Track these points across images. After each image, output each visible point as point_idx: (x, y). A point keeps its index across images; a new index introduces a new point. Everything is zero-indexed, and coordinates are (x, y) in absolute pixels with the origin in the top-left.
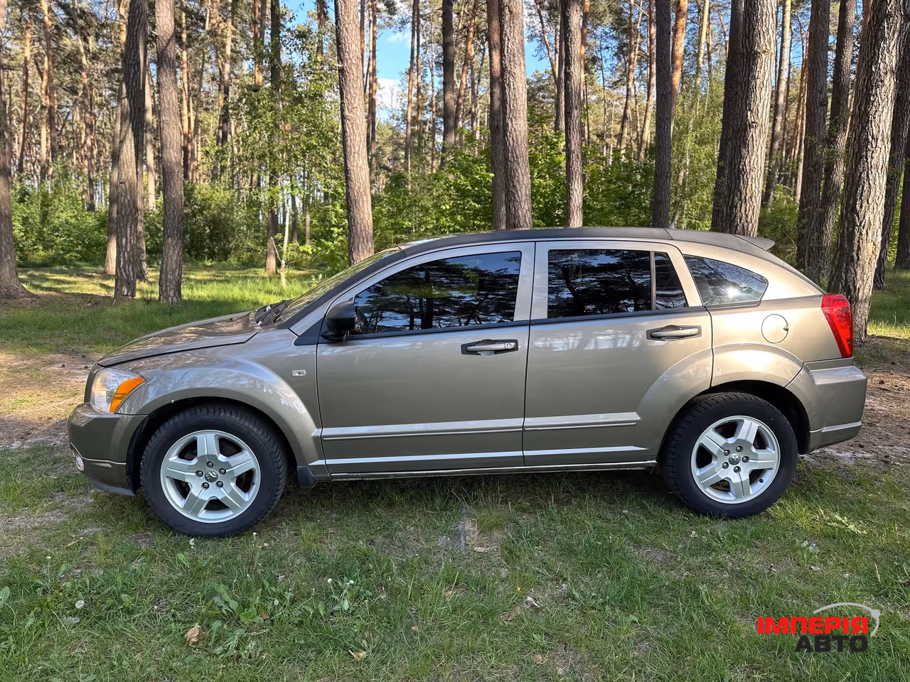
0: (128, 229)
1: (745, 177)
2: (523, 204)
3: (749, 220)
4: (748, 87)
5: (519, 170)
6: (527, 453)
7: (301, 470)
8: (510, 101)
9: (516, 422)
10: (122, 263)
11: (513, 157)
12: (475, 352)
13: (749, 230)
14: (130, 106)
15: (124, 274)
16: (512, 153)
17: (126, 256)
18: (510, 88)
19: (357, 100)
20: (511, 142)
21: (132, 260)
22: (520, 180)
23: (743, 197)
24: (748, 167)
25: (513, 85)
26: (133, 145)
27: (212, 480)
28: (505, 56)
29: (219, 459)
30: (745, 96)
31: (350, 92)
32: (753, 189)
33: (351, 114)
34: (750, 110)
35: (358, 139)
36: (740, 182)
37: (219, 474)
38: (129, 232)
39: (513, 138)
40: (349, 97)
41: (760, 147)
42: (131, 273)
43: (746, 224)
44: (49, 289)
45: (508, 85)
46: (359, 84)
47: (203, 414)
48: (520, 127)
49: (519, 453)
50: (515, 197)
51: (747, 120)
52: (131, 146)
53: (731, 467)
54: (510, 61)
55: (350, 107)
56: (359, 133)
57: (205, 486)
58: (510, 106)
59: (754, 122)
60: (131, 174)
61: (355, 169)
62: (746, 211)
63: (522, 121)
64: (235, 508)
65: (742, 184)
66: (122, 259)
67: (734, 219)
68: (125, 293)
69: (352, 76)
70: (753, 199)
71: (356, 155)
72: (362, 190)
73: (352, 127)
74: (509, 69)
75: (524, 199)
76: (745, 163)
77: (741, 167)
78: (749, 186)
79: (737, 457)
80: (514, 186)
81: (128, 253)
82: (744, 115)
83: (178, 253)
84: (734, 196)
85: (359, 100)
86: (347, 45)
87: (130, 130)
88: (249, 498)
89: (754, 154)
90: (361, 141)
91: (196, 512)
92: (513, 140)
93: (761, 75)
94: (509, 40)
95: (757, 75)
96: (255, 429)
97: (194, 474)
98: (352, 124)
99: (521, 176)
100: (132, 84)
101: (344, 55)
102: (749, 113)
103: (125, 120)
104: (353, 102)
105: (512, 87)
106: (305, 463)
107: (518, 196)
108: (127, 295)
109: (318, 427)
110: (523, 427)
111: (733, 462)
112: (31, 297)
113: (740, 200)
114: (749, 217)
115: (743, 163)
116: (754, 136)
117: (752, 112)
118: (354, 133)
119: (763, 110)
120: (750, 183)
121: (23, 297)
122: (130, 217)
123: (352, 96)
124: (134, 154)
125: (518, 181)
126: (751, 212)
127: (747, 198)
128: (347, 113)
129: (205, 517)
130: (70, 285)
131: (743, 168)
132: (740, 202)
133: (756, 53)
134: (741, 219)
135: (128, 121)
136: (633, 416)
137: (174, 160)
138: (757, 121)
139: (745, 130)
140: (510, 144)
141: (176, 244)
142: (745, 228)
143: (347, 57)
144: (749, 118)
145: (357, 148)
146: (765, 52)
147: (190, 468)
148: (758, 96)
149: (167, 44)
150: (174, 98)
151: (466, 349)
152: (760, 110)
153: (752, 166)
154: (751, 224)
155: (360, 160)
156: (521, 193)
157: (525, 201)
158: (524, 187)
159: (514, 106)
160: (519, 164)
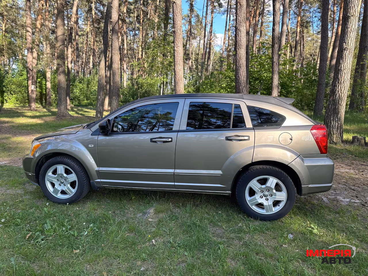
0: (101, 93)
1: (341, 73)
2: (242, 84)
3: (342, 92)
4: (344, 32)
5: (241, 70)
6: (176, 184)
7: (92, 182)
8: (238, 41)
9: (172, 171)
10: (98, 105)
11: (239, 64)
12: (155, 142)
13: (342, 96)
14: (104, 48)
15: (99, 109)
16: (238, 63)
17: (100, 103)
18: (239, 36)
19: (179, 43)
20: (238, 58)
21: (102, 104)
22: (241, 74)
23: (340, 82)
24: (343, 68)
25: (240, 35)
26: (104, 62)
27: (62, 183)
28: (237, 23)
29: (64, 175)
30: (343, 36)
31: (177, 40)
32: (345, 78)
33: (177, 49)
34: (345, 42)
35: (179, 59)
36: (339, 75)
37: (64, 181)
38: (101, 94)
39: (239, 56)
40: (176, 42)
41: (349, 59)
42: (101, 109)
43: (340, 94)
44: (81, 114)
45: (238, 35)
46: (181, 37)
47: (59, 159)
48: (242, 52)
49: (173, 184)
50: (239, 81)
51: (343, 47)
52: (103, 62)
53: (264, 198)
54: (239, 25)
55: (177, 46)
57: (60, 185)
58: (238, 43)
59: (347, 48)
60: (103, 73)
61: (178, 70)
62: (341, 88)
63: (243, 49)
64: (70, 194)
65: (339, 76)
66: (98, 104)
67: (335, 91)
68: (99, 116)
69: (178, 34)
70: (345, 82)
71: (178, 65)
72: (180, 79)
73: (177, 54)
74: (239, 28)
75: (243, 82)
76: (341, 66)
77: (339, 68)
78: (343, 77)
79: (267, 194)
80: (239, 77)
81: (101, 102)
82: (342, 45)
83: (117, 102)
84: (335, 81)
85: (180, 43)
86: (176, 22)
87: (104, 56)
88: (74, 191)
89: (346, 62)
90: (180, 59)
91: (57, 194)
92: (239, 57)
93: (350, 26)
94: (239, 16)
95: (348, 26)
96: (76, 166)
97: (56, 180)
98: (177, 53)
99: (241, 72)
100: (105, 39)
101: (175, 26)
102: (344, 44)
103: (102, 53)
104: (178, 44)
105: (240, 36)
106: (93, 180)
107: (240, 81)
108: (100, 117)
109: (98, 167)
110: (174, 173)
111: (265, 196)
112: (71, 117)
113: (338, 83)
114: (342, 91)
115: (340, 66)
116: (346, 54)
117: (346, 43)
118: (178, 56)
119: (351, 42)
120: (343, 75)
121: (68, 116)
122: (102, 88)
124: (104, 65)
125: (240, 74)
126: (343, 89)
127: (342, 82)
128: (175, 48)
129: (60, 196)
130: (89, 113)
131: (340, 69)
132: (338, 84)
133: (349, 17)
134: (338, 92)
135: (103, 53)
137: (116, 67)
138: (348, 47)
139: (342, 51)
140: (238, 59)
141: (116, 99)
142: (340, 96)
143: (176, 26)
144: (344, 46)
145: (179, 62)
146: (352, 16)
147: (55, 178)
148: (349, 36)
149: (115, 24)
150: (117, 44)
151: (152, 141)
152: (350, 42)
153: (345, 68)
154: (343, 94)
155: (180, 67)
156: (242, 79)
157: (243, 83)
158: (243, 77)
159: (240, 43)
160: (241, 67)
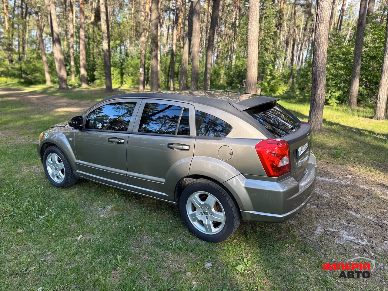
2: (319, 68)
5: (319, 51)
6: (129, 185)
7: (74, 172)
8: (319, 14)
12: (112, 142)
16: (317, 42)
18: (320, 7)
19: (254, 21)
20: (317, 36)
29: (57, 163)
31: (251, 17)
33: (251, 27)
37: (57, 167)
39: (318, 34)
40: (251, 20)
46: (256, 13)
48: (323, 28)
49: (127, 185)
50: (316, 65)
52: (187, 45)
53: (205, 216)
55: (251, 24)
56: (254, 36)
60: (186, 57)
61: (251, 52)
64: (61, 179)
69: (253, 10)
71: (251, 46)
72: (252, 62)
75: (321, 65)
79: (207, 212)
80: (315, 59)
85: (255, 20)
88: (63, 177)
90: (255, 39)
91: (54, 178)
98: (251, 32)
99: (320, 53)
105: (321, 7)
106: (74, 170)
107: (317, 64)
109: (76, 159)
110: (126, 174)
118: (251, 36)
123: (252, 19)
124: (188, 49)
125: (318, 56)
128: (249, 27)
129: (56, 180)
136: (163, 180)
137: (196, 51)
145: (252, 42)
149: (196, 4)
151: (109, 140)
155: (253, 48)
156: (319, 62)
157: (321, 67)
158: (321, 59)
159: (320, 17)
160: (319, 47)
